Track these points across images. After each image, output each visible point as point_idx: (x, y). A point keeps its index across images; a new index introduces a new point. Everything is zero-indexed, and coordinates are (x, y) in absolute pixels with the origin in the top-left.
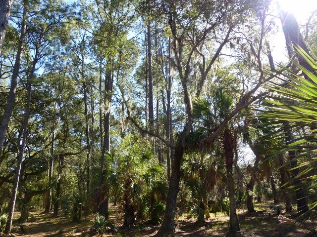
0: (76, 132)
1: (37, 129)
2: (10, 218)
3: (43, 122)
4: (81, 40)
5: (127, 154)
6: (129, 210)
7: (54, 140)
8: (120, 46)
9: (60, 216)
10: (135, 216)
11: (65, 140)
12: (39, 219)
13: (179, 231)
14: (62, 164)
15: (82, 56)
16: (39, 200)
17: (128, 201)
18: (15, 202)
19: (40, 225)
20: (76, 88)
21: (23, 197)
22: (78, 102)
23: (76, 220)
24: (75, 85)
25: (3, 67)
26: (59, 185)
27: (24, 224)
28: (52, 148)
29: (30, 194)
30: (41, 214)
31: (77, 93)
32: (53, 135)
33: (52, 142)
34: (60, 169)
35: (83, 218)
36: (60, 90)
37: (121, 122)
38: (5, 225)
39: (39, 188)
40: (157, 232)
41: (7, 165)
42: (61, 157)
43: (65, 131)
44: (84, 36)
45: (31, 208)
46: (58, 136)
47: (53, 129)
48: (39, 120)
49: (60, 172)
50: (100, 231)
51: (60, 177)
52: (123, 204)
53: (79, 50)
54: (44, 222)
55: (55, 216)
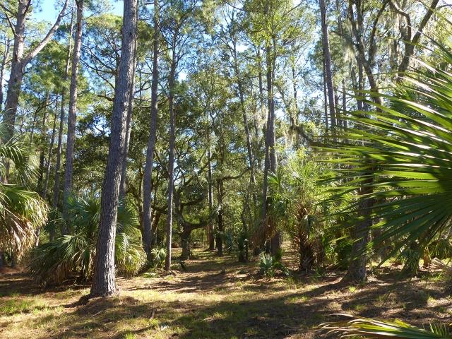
0: (236, 147)
1: (189, 148)
2: (168, 252)
3: (195, 138)
4: (229, 21)
5: (298, 176)
6: (305, 250)
7: (210, 160)
8: (274, 27)
9: (225, 255)
10: (315, 258)
11: (222, 161)
12: (202, 257)
13: (374, 280)
14: (221, 191)
15: (234, 43)
16: (202, 234)
17: (303, 238)
18: (171, 236)
19: (202, 263)
20: (229, 90)
21: (182, 230)
22: (234, 109)
23: (243, 260)
24: (227, 86)
25: (142, 75)
26: (220, 217)
27: (186, 261)
28: (210, 170)
29: (189, 227)
30: (205, 251)
31: (230, 97)
32: (209, 154)
33: (209, 163)
34: (220, 198)
35: (252, 258)
36: (211, 94)
37: (285, 134)
38: (164, 261)
39: (201, 221)
40: (340, 279)
41: (163, 193)
42: (220, 181)
43: (221, 147)
44: (233, 14)
45: (195, 245)
46: (214, 155)
47: (207, 146)
48: (190, 137)
49: (220, 201)
50: (267, 274)
51: (220, 207)
52: (297, 242)
53: (228, 36)
54: (207, 260)
55: (219, 254)
